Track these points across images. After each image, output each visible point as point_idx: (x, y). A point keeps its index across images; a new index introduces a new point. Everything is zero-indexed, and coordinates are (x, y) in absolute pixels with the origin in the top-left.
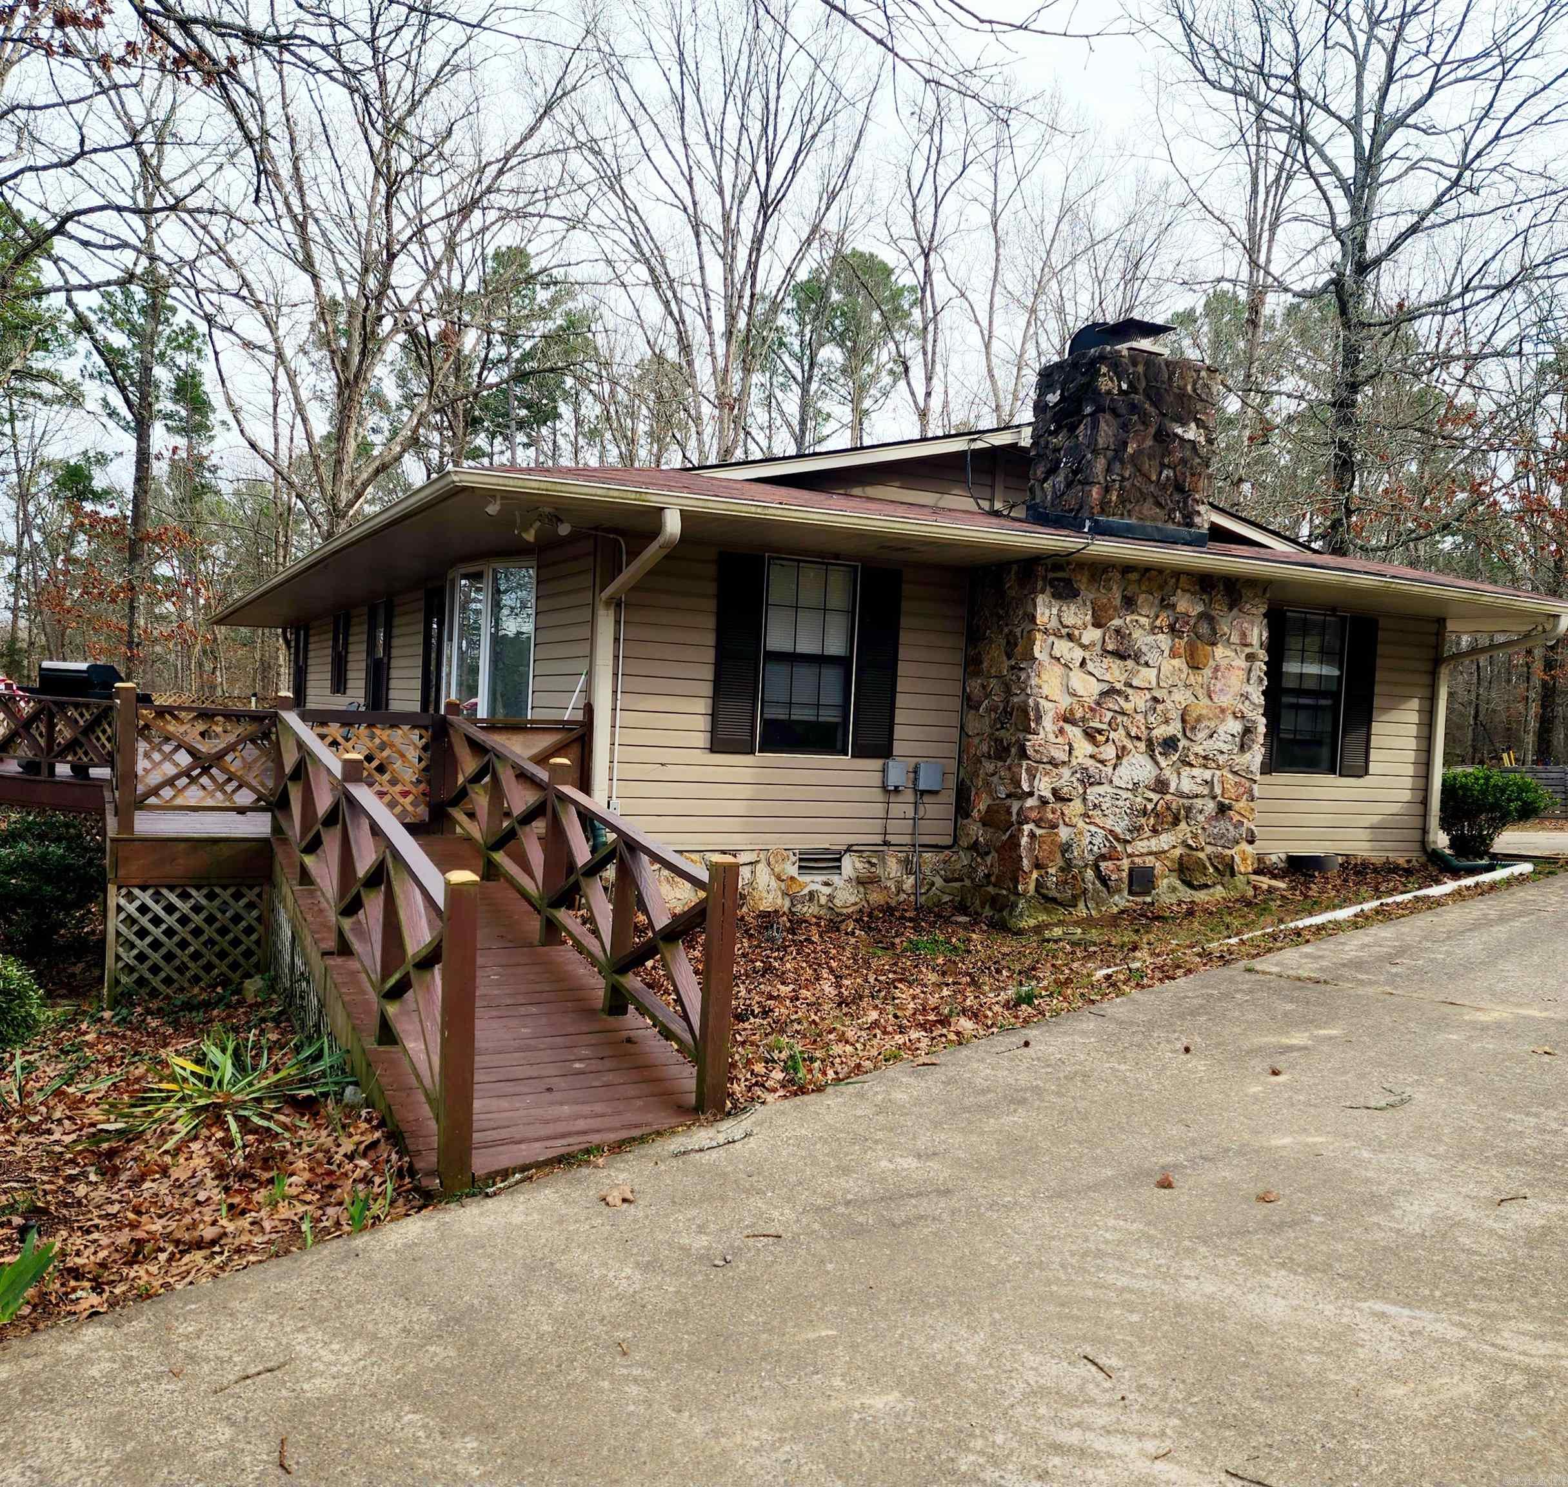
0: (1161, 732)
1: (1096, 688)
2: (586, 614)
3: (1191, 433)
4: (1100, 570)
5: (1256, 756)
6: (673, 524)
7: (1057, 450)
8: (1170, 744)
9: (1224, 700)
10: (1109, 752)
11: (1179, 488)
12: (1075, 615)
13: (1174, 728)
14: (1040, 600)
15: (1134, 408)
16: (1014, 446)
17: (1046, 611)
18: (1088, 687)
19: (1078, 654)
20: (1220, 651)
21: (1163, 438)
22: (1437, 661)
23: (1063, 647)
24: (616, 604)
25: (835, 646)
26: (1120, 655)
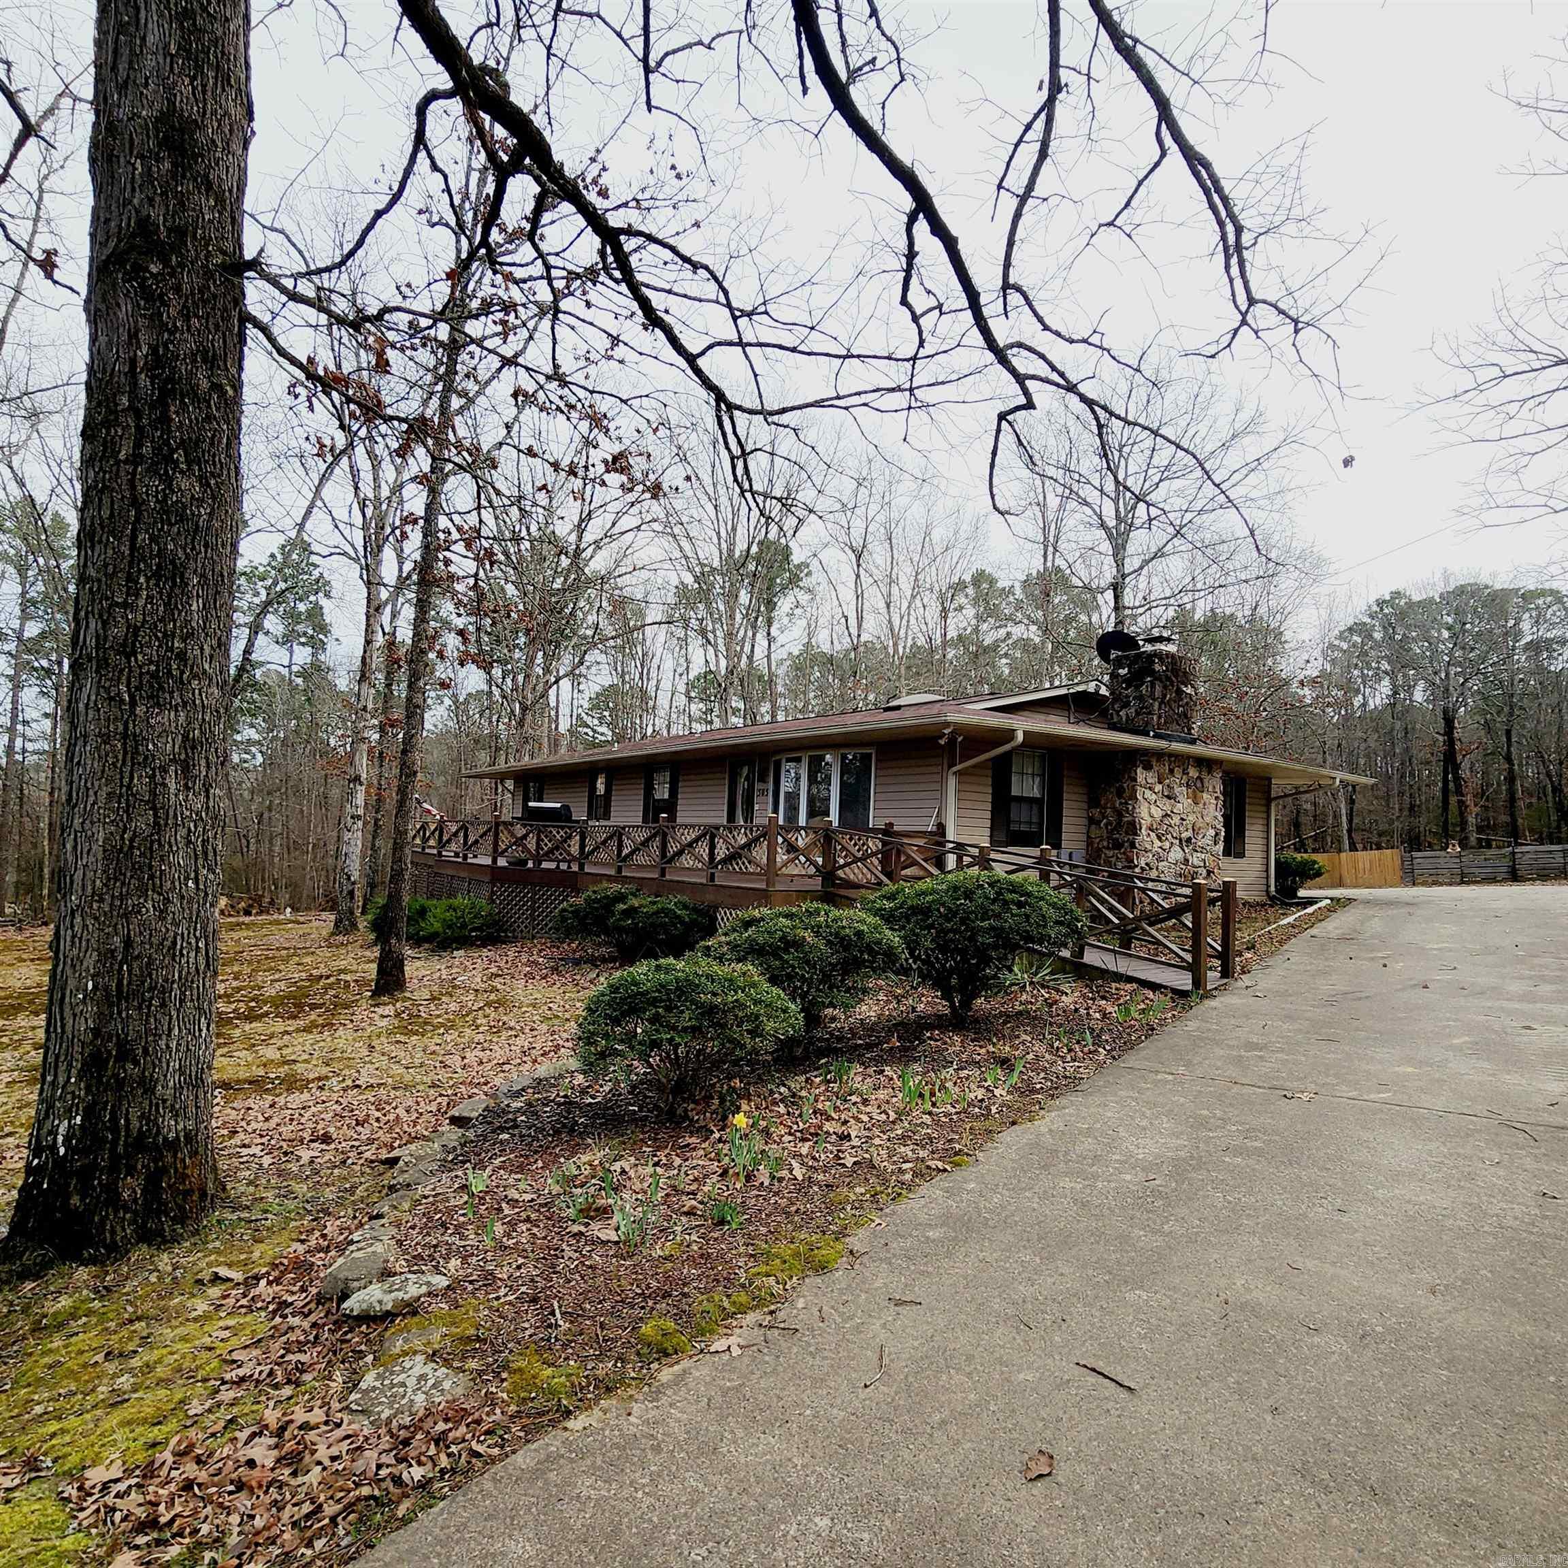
0: (1185, 835)
1: (1160, 813)
2: (938, 778)
3: (1189, 690)
4: (1160, 755)
5: (1220, 847)
6: (1020, 737)
7: (1127, 696)
8: (1189, 840)
9: (1208, 819)
10: (1167, 845)
11: (1186, 716)
12: (1151, 777)
13: (1189, 834)
14: (1139, 770)
15: (1168, 678)
16: (1085, 692)
17: (1141, 775)
18: (1157, 813)
19: (1154, 797)
20: (1205, 795)
21: (1179, 692)
22: (1269, 801)
23: (1148, 793)
24: (959, 773)
25: (1036, 793)
26: (1169, 797)
